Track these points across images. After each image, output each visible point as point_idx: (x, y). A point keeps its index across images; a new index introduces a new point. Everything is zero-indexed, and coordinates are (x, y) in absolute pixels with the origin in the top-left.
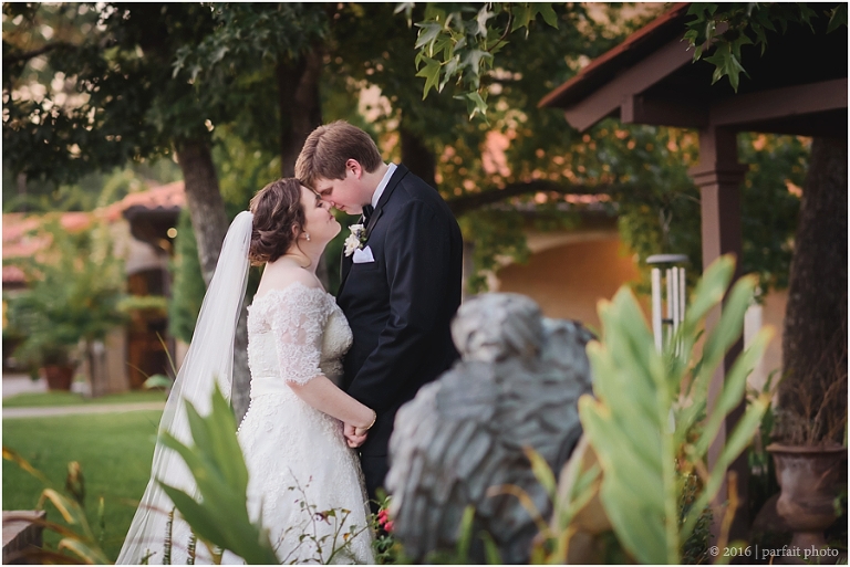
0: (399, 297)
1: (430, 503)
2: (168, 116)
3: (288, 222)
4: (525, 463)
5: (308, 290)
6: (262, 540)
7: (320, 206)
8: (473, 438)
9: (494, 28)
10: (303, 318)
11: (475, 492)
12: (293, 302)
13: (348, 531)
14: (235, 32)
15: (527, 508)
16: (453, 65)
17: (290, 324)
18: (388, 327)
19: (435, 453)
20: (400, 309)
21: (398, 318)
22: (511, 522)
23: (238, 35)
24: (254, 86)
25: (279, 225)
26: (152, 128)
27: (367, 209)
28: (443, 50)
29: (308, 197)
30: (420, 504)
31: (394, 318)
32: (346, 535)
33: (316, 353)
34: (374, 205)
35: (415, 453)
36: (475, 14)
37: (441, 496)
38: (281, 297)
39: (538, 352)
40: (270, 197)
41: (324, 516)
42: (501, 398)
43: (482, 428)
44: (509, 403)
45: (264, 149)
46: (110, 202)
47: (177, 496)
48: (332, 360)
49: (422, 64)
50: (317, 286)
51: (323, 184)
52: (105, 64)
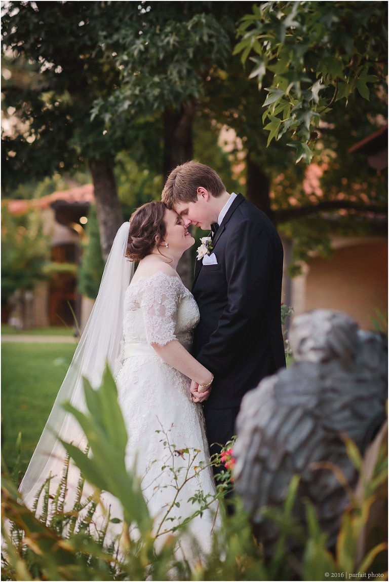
0: (233, 291)
1: (265, 469)
2: (84, 144)
3: (152, 232)
4: (338, 442)
5: (168, 277)
6: (135, 487)
7: (180, 224)
8: (300, 421)
9: (323, 97)
10: (164, 298)
11: (300, 463)
12: (157, 286)
13: (198, 465)
14: (135, 89)
15: (338, 477)
16: (289, 122)
17: (155, 301)
18: (225, 313)
19: (271, 431)
20: (234, 300)
21: (232, 306)
22: (325, 487)
23: (137, 92)
24: (147, 125)
25: (146, 234)
26: (74, 151)
27: (214, 226)
28: (283, 111)
29: (170, 217)
30: (257, 470)
31: (230, 306)
32: (196, 467)
33: (172, 323)
34: (220, 223)
35: (256, 430)
36: (311, 85)
37: (273, 465)
38: (149, 282)
39: (353, 357)
40: (142, 214)
41: (180, 453)
42: (324, 391)
43: (308, 414)
44: (330, 395)
45: (151, 169)
46: (43, 195)
47: (72, 451)
48: (184, 332)
49: (268, 121)
50: (175, 276)
51: (181, 207)
52: (42, 104)
